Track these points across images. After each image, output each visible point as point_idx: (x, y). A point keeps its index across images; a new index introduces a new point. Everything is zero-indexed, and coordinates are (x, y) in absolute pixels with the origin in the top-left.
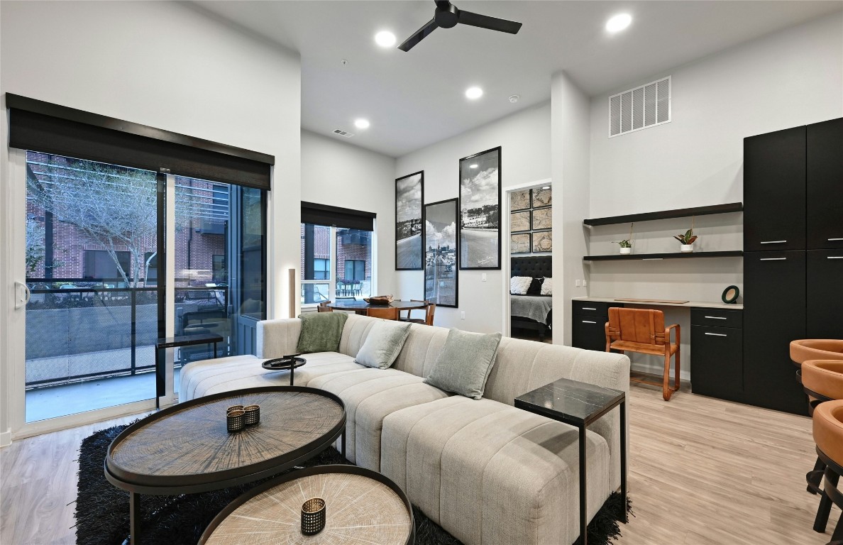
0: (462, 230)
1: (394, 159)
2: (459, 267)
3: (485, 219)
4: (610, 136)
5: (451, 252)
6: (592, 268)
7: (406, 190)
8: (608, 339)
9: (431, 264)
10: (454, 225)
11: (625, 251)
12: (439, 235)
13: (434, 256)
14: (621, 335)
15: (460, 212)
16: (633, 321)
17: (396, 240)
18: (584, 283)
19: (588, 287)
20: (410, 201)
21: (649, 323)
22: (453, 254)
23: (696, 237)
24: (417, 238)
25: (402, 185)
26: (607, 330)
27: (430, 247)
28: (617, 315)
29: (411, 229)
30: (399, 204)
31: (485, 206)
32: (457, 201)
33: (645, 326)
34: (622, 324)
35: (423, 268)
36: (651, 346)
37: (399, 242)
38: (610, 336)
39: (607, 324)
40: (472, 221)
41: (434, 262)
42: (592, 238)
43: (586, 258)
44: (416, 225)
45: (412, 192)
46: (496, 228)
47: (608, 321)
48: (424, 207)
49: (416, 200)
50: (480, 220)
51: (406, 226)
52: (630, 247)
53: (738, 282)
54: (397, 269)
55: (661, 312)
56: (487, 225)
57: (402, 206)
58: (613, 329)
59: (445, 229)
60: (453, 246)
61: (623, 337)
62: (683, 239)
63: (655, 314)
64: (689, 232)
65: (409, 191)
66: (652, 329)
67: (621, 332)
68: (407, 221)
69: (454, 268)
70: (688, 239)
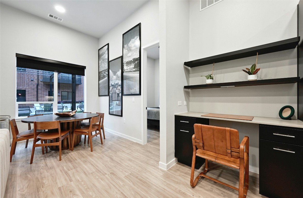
0: (124, 74)
1: (98, 39)
2: (122, 94)
3: (133, 66)
4: (201, 10)
5: (120, 86)
6: (191, 94)
7: (102, 55)
8: (194, 148)
9: (112, 93)
10: (120, 71)
11: (209, 81)
12: (115, 77)
13: (113, 89)
14: (203, 147)
15: (123, 63)
16: (212, 136)
17: (99, 81)
18: (185, 103)
19: (188, 105)
20: (103, 60)
21: (226, 140)
22: (120, 87)
23: (259, 69)
24: (106, 79)
25: (101, 52)
26: (193, 141)
27: (111, 84)
28: (200, 130)
29: (104, 75)
30: (100, 62)
31: (133, 59)
32: (122, 57)
33: (222, 141)
34: (204, 138)
35: (109, 95)
36: (227, 158)
37: (100, 82)
38: (196, 146)
39: (193, 136)
40: (128, 68)
41: (113, 92)
42: (190, 75)
43: (185, 87)
44: (106, 72)
45: (104, 55)
46: (138, 71)
47: (194, 133)
48: (109, 62)
49: (106, 59)
50: (131, 67)
51: (102, 73)
52: (213, 79)
53: (294, 103)
54: (99, 96)
55: (236, 130)
56: (134, 70)
57: (101, 63)
58: (198, 141)
59: (117, 74)
60: (120, 82)
61: (205, 148)
62: (249, 71)
63: (231, 132)
64: (254, 66)
65: (103, 55)
66: (228, 145)
67: (203, 144)
68: (103, 71)
69: (120, 94)
70: (253, 71)
